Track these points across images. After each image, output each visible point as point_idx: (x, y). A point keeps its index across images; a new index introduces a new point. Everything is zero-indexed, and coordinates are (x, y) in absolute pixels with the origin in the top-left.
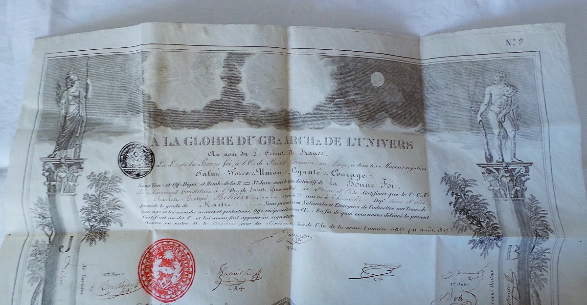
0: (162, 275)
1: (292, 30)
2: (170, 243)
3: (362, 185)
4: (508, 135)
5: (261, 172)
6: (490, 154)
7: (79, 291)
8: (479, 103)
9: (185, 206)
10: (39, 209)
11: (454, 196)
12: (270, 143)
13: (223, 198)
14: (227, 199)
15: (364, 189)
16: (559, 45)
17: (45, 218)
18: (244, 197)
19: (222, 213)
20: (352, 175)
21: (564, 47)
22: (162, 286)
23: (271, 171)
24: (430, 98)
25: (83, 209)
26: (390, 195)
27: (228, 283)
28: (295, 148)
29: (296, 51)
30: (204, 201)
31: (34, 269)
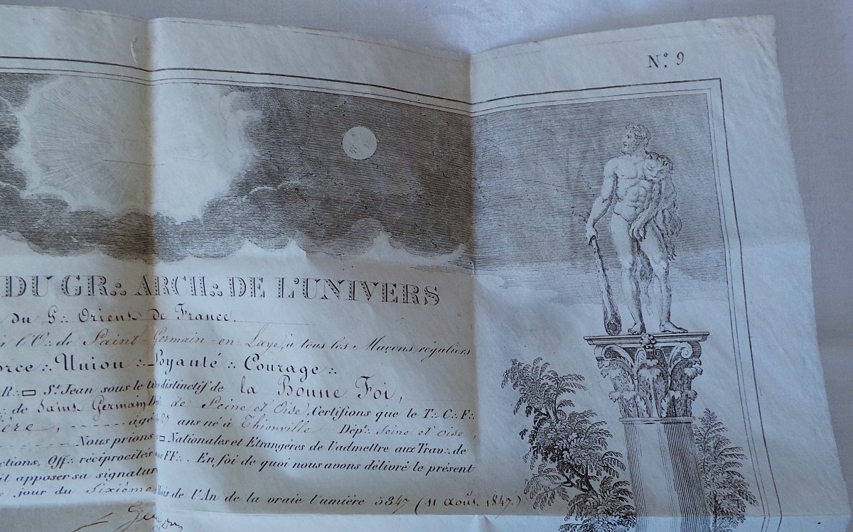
1: (159, 27)
3: (310, 392)
4: (652, 270)
5: (68, 363)
6: (615, 315)
8: (588, 197)
11: (533, 415)
12: (92, 292)
15: (315, 402)
16: (763, 65)
18: (22, 427)
20: (290, 369)
21: (773, 70)
23: (94, 361)
24: (487, 187)
26: (379, 416)
28: (166, 303)
29: (167, 74)
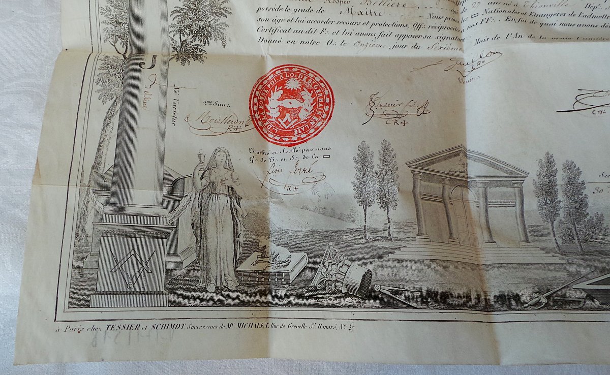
0: (283, 111)
2: (293, 69)
7: (169, 118)
9: (320, 11)
10: (112, 8)
13: (372, 3)
14: (377, 5)
17: (120, 24)
18: (401, 5)
19: (369, 25)
22: (284, 125)
25: (175, 11)
27: (384, 116)
30: (347, 5)
31: (107, 84)
